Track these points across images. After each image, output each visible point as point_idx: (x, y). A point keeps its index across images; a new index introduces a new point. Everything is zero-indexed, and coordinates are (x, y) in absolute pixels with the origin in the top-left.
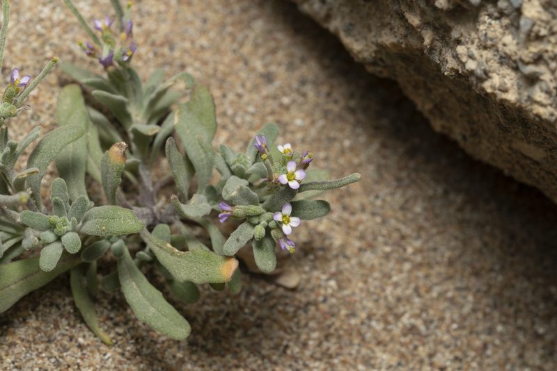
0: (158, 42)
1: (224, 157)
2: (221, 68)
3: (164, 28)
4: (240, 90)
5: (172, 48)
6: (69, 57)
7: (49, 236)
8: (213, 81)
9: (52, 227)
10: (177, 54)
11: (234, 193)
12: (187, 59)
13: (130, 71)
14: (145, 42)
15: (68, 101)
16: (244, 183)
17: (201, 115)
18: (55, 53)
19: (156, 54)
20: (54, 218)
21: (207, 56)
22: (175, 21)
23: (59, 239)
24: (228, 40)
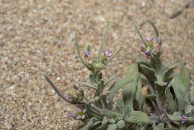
0: (176, 53)
1: (189, 97)
3: (180, 48)
5: (181, 56)
6: (138, 54)
7: (113, 121)
9: (114, 117)
10: (183, 58)
11: (189, 112)
12: (187, 61)
13: (158, 60)
14: (171, 52)
15: (132, 69)
18: (133, 51)
19: (174, 57)
20: (116, 113)
22: (185, 45)
23: (116, 122)
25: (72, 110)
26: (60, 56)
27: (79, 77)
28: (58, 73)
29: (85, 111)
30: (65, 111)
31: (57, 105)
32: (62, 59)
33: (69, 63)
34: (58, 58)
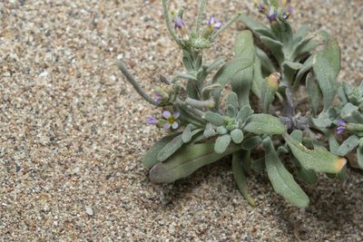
0: (305, 7)
1: (344, 90)
2: (345, 29)
4: (356, 45)
5: (313, 13)
6: (245, 11)
7: (222, 130)
8: (338, 37)
9: (226, 124)
10: (316, 17)
11: (349, 115)
12: (323, 20)
13: (287, 25)
14: (297, 6)
15: (243, 41)
16: (356, 108)
17: (330, 60)
18: (236, 7)
19: (302, 15)
20: (227, 118)
21: (337, 20)
23: (229, 132)
24: (352, 10)
25: (146, 109)
26: (120, 18)
27: (154, 53)
28: (118, 46)
29: (177, 115)
30: (134, 111)
31: (122, 102)
32: (123, 23)
33: (135, 30)
34: (116, 22)
